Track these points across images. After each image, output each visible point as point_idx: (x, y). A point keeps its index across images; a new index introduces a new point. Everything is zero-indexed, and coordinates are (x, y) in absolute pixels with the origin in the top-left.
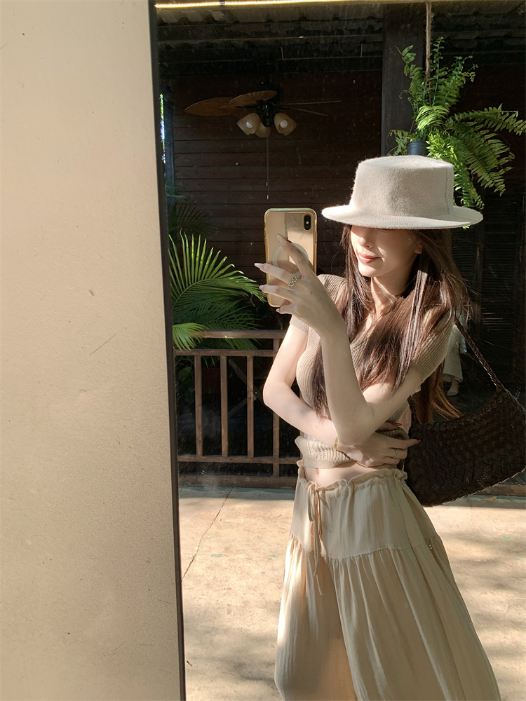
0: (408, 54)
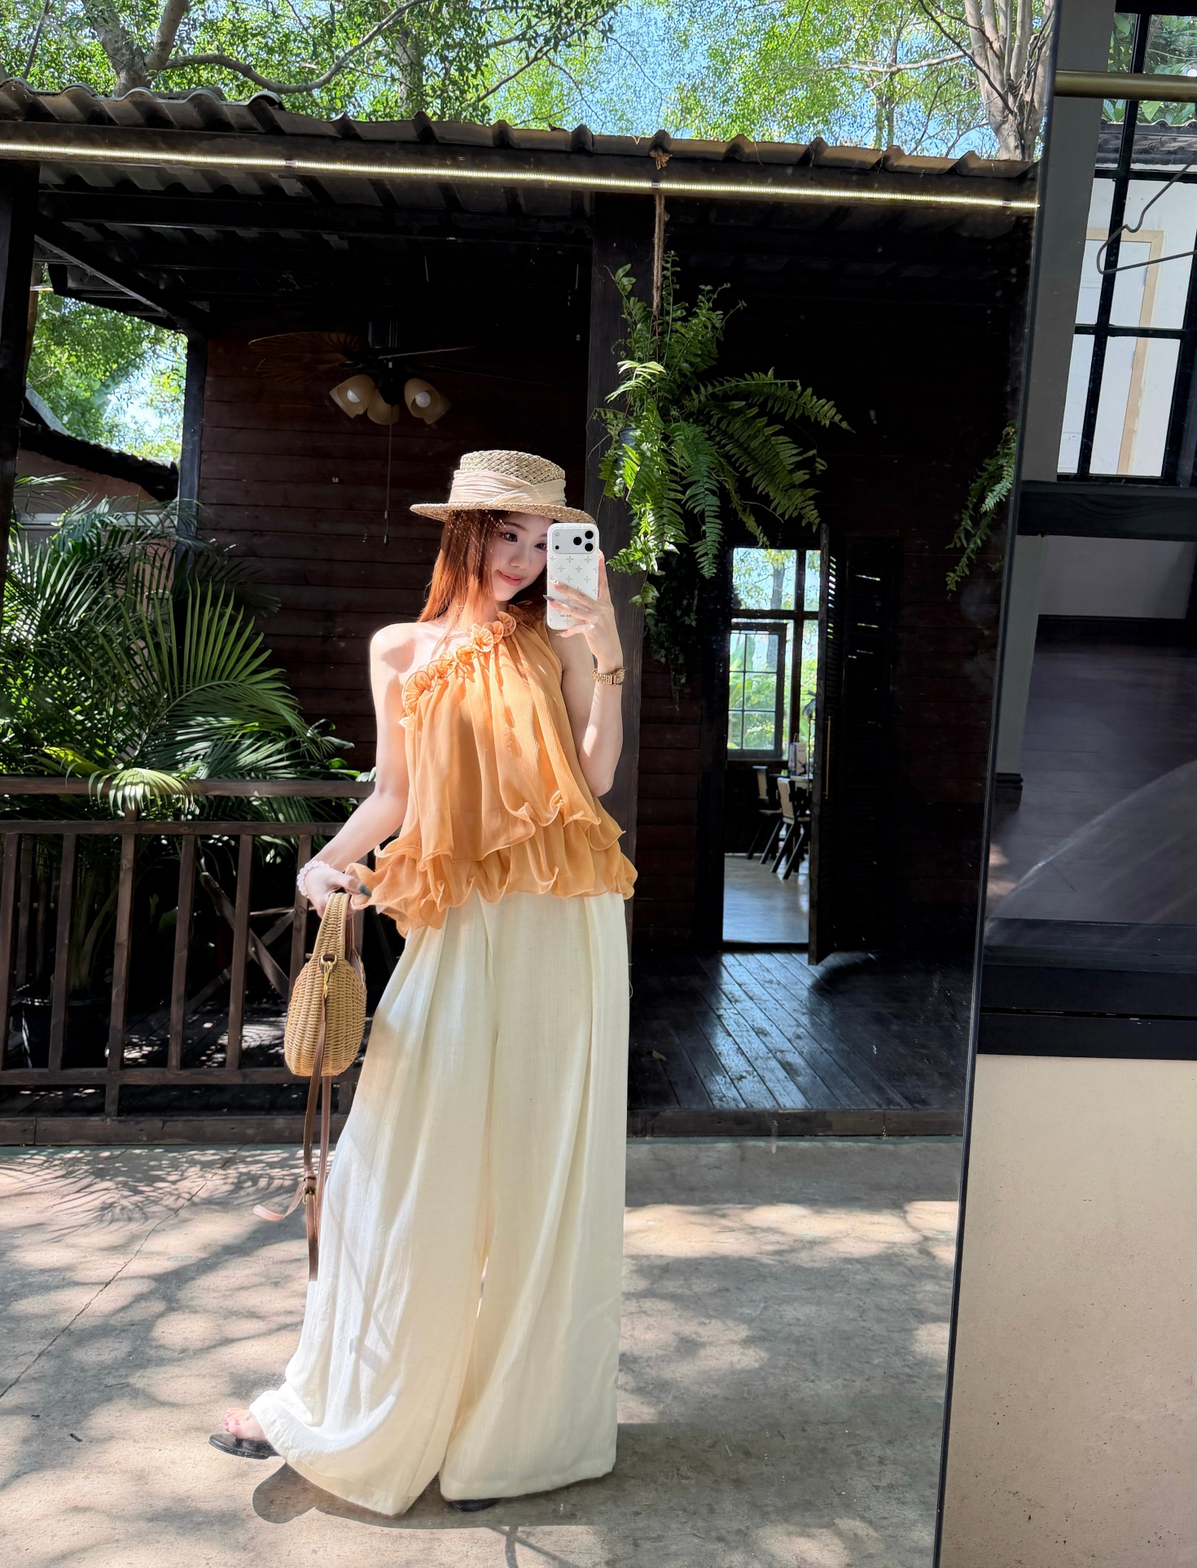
0: (624, 280)
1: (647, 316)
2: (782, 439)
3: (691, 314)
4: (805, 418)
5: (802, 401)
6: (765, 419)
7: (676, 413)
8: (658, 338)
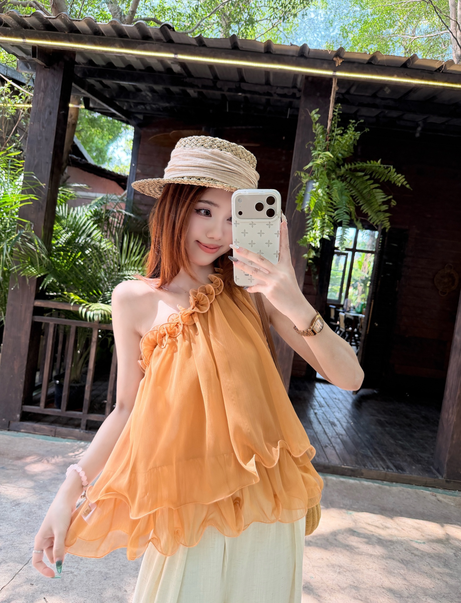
0: (315, 115)
1: (324, 132)
2: (378, 190)
3: (344, 132)
4: (389, 182)
5: (389, 174)
6: (372, 181)
7: (334, 176)
8: (328, 142)
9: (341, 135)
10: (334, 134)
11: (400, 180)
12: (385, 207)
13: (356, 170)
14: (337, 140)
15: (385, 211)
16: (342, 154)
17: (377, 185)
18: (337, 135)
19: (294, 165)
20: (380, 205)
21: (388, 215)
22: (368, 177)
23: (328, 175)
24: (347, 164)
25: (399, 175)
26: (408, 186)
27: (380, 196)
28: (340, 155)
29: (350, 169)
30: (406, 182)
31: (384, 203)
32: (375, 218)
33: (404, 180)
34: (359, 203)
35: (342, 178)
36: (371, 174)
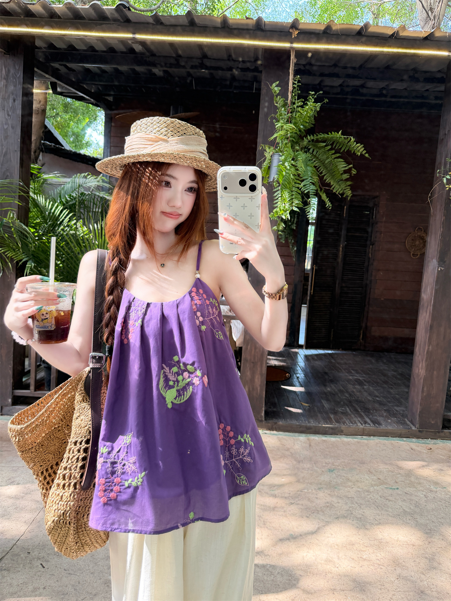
0: (275, 88)
2: (339, 160)
3: (305, 104)
4: (349, 151)
5: (349, 144)
6: (333, 151)
7: (298, 148)
8: (290, 114)
9: (302, 107)
10: (295, 106)
11: (359, 149)
12: (346, 176)
13: (318, 141)
14: (299, 112)
15: (347, 180)
16: (303, 125)
17: (338, 155)
18: (297, 107)
19: (260, 140)
20: (342, 174)
21: (349, 183)
22: (329, 147)
23: (292, 147)
24: (310, 136)
25: (359, 145)
26: (367, 155)
27: (342, 165)
28: (302, 127)
29: (313, 140)
30: (365, 152)
31: (345, 172)
32: (337, 187)
33: (363, 149)
34: (321, 173)
35: (306, 150)
36: (332, 144)
